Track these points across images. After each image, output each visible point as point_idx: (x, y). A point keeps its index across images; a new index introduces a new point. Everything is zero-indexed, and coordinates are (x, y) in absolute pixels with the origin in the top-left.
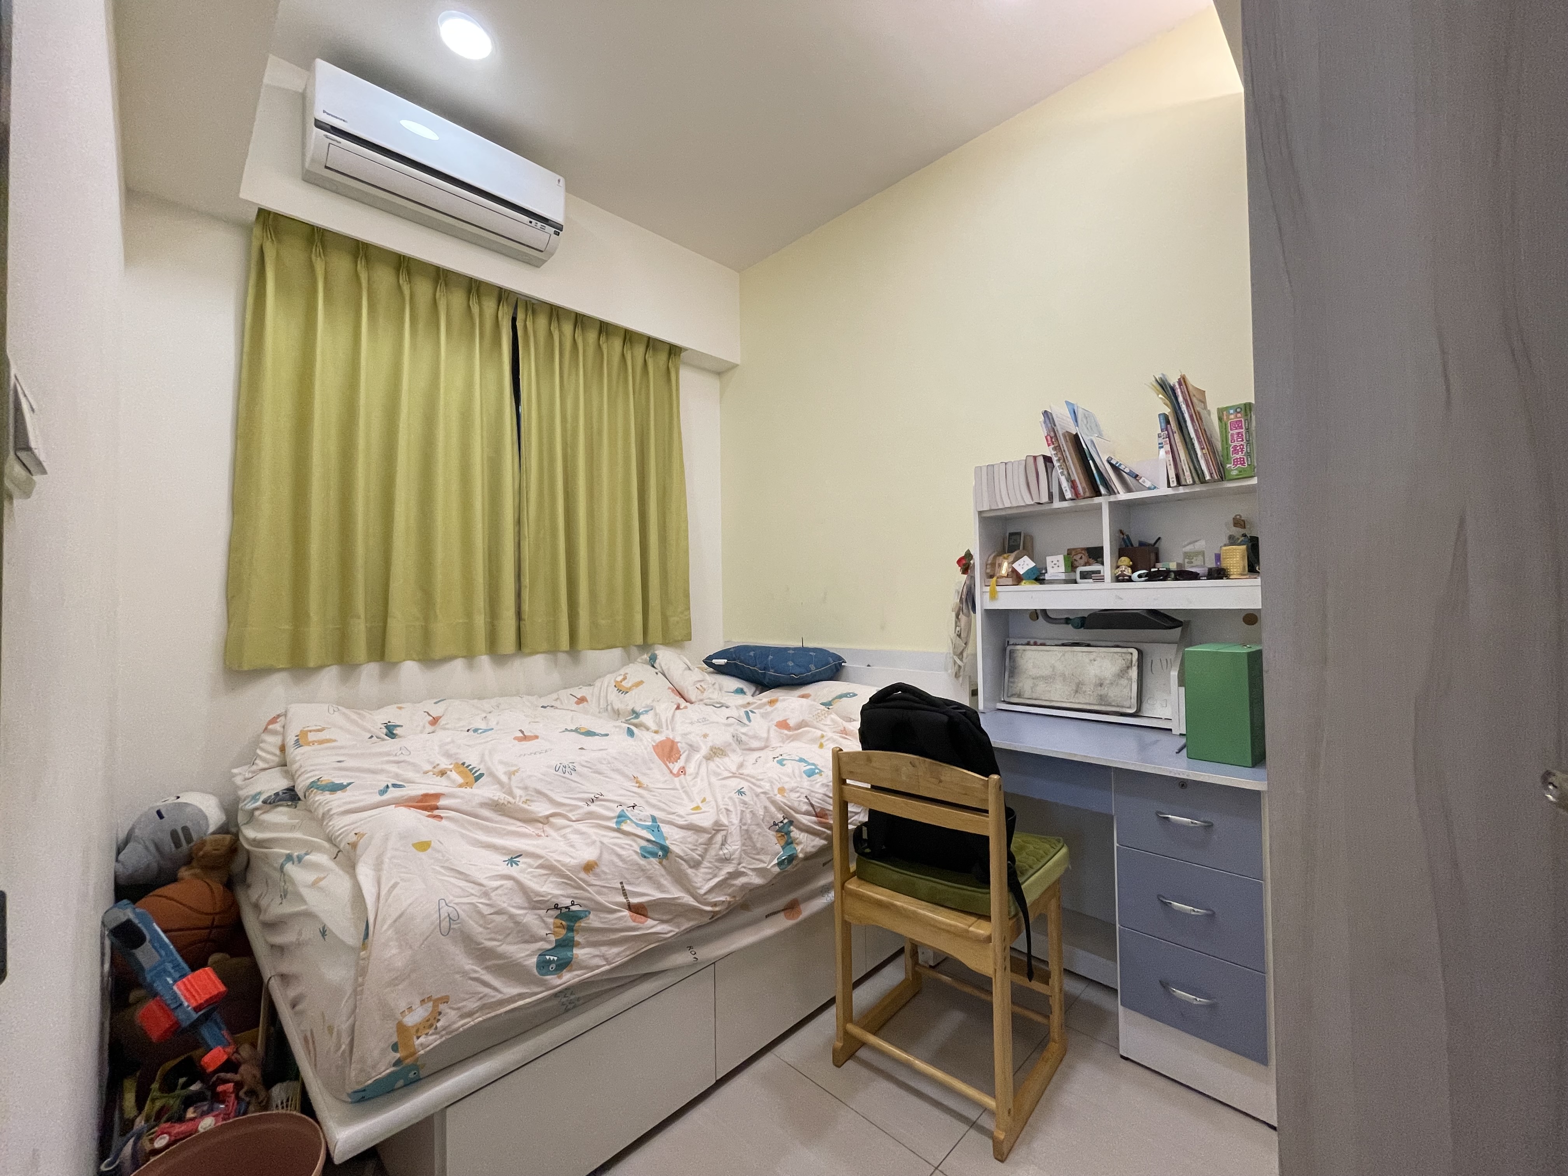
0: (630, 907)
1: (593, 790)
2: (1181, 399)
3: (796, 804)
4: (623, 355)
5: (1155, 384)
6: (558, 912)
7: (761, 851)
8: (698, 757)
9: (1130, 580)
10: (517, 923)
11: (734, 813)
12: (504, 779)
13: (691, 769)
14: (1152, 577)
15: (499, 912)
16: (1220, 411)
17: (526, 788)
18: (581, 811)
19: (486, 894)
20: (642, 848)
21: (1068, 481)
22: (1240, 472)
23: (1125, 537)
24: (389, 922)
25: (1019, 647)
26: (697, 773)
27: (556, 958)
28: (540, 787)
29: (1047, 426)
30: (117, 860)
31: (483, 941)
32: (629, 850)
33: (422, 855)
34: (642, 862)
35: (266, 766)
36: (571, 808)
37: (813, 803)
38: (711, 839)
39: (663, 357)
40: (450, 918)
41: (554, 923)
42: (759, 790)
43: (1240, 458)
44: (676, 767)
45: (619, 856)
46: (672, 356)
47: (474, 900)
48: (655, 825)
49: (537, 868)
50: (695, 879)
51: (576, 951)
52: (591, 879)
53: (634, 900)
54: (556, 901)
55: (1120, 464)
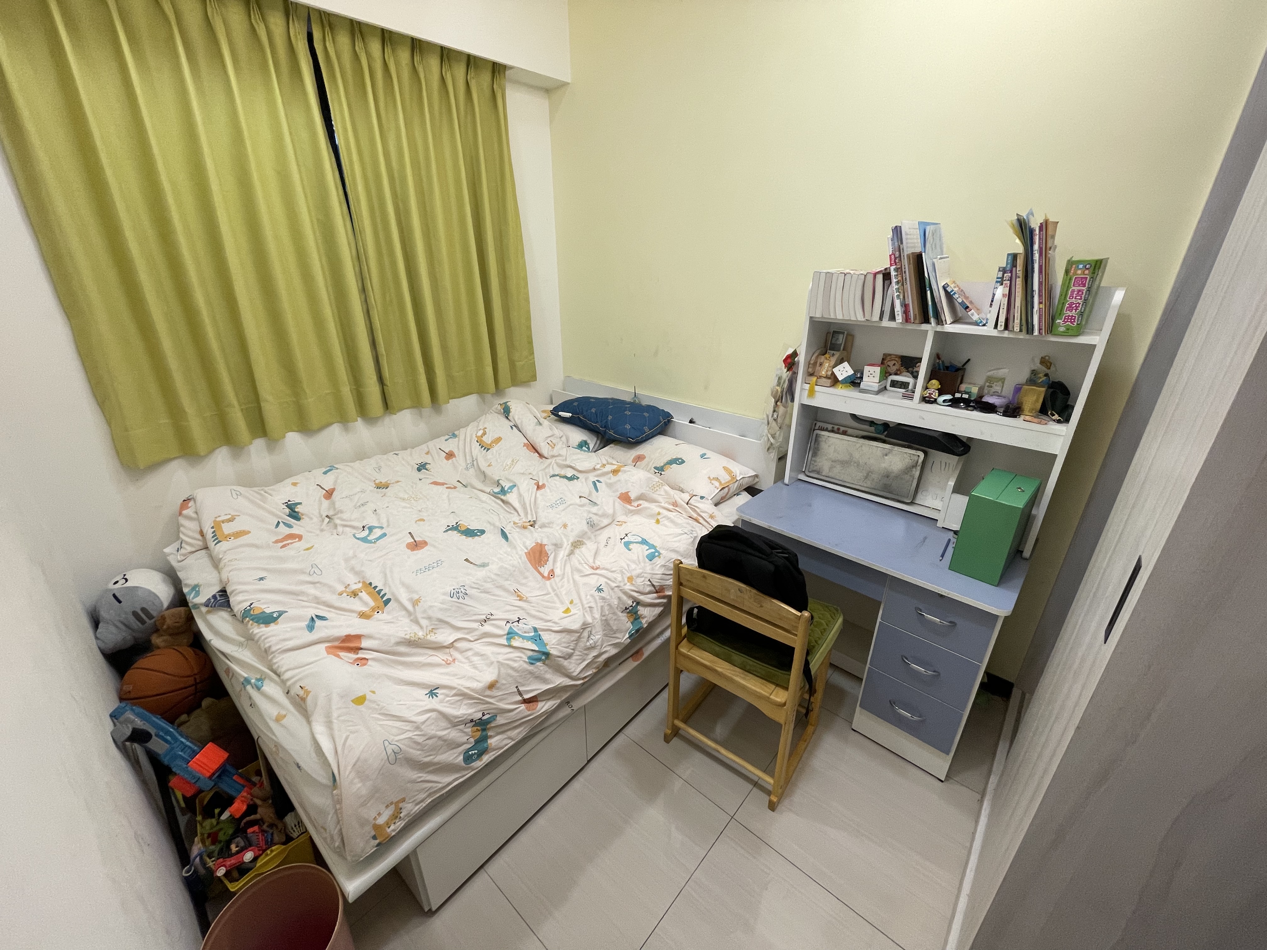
0: (526, 701)
1: (485, 610)
2: (1036, 247)
3: (641, 589)
4: (443, 79)
5: (1015, 222)
6: (474, 723)
7: (618, 631)
8: (562, 553)
9: (935, 401)
10: (445, 741)
11: (595, 609)
12: (410, 607)
13: (558, 571)
14: (954, 403)
15: (430, 738)
16: (1070, 263)
17: (429, 618)
18: (477, 633)
19: (418, 728)
20: (529, 658)
21: (901, 306)
22: (1068, 329)
23: (941, 362)
24: (349, 768)
25: (823, 433)
26: (564, 574)
27: (476, 751)
28: (440, 615)
29: (893, 244)
30: (97, 638)
31: (423, 759)
32: (519, 661)
33: (362, 708)
34: (531, 668)
35: (193, 549)
36: (468, 631)
37: (655, 584)
38: (579, 637)
39: (486, 77)
40: (395, 753)
41: (472, 731)
42: (614, 585)
43: (1072, 316)
44: (545, 571)
45: (513, 668)
46: (497, 74)
47: (410, 734)
48: (537, 638)
49: (453, 696)
50: (570, 667)
51: (490, 741)
52: (495, 693)
53: (526, 696)
54: (471, 718)
55: (955, 293)
